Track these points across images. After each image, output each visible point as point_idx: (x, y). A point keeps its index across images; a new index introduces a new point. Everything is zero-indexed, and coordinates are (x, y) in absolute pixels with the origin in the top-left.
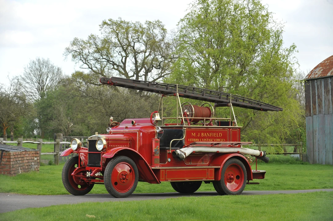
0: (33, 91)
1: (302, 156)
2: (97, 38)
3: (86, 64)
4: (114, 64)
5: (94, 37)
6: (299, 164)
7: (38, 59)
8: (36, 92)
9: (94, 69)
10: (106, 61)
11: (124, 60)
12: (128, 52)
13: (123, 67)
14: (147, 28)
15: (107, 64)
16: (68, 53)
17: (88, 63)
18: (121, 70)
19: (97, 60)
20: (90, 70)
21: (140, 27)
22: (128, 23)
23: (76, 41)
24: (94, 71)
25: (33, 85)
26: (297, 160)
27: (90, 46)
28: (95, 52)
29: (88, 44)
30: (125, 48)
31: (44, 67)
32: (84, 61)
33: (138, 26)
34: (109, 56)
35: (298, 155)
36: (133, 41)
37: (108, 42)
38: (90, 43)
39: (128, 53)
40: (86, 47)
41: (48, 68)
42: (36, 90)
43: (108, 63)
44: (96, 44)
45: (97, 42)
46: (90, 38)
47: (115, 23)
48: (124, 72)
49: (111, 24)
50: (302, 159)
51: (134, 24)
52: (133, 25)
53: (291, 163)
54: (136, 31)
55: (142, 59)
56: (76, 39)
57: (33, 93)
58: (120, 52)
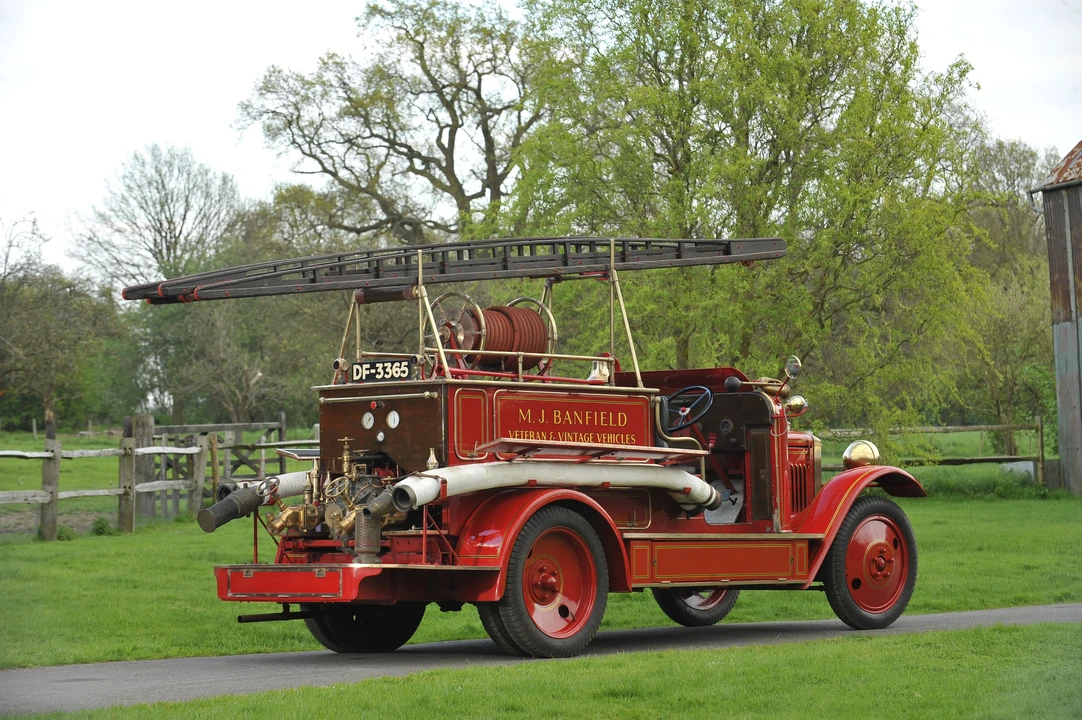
0: (137, 260)
1: (1043, 468)
2: (351, 65)
3: (314, 157)
4: (412, 154)
5: (338, 60)
6: (1030, 497)
7: (151, 146)
8: (150, 262)
9: (343, 174)
10: (387, 144)
11: (445, 141)
12: (460, 107)
13: (444, 164)
14: (524, 21)
15: (388, 154)
16: (249, 122)
17: (323, 152)
18: (438, 173)
19: (350, 141)
20: (329, 177)
21: (500, 18)
22: (456, 7)
23: (273, 78)
24: (342, 182)
25: (137, 238)
26: (1025, 482)
27: (325, 94)
28: (344, 113)
29: (319, 88)
30: (449, 98)
31: (176, 172)
32: (306, 147)
33: (493, 16)
34: (394, 125)
35: (1030, 466)
36: (475, 71)
37: (390, 77)
38: (323, 83)
39: (458, 113)
40: (310, 95)
41: (189, 174)
42: (150, 255)
43: (391, 152)
44: (344, 84)
45: (349, 78)
46: (325, 63)
47: (411, 9)
48: (448, 184)
49: (396, 13)
50: (1044, 480)
51: (479, 9)
52: (473, 14)
53: (1002, 496)
54: (487, 35)
55: (511, 134)
56: (275, 71)
57: (138, 266)
58: (431, 110)
